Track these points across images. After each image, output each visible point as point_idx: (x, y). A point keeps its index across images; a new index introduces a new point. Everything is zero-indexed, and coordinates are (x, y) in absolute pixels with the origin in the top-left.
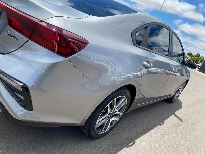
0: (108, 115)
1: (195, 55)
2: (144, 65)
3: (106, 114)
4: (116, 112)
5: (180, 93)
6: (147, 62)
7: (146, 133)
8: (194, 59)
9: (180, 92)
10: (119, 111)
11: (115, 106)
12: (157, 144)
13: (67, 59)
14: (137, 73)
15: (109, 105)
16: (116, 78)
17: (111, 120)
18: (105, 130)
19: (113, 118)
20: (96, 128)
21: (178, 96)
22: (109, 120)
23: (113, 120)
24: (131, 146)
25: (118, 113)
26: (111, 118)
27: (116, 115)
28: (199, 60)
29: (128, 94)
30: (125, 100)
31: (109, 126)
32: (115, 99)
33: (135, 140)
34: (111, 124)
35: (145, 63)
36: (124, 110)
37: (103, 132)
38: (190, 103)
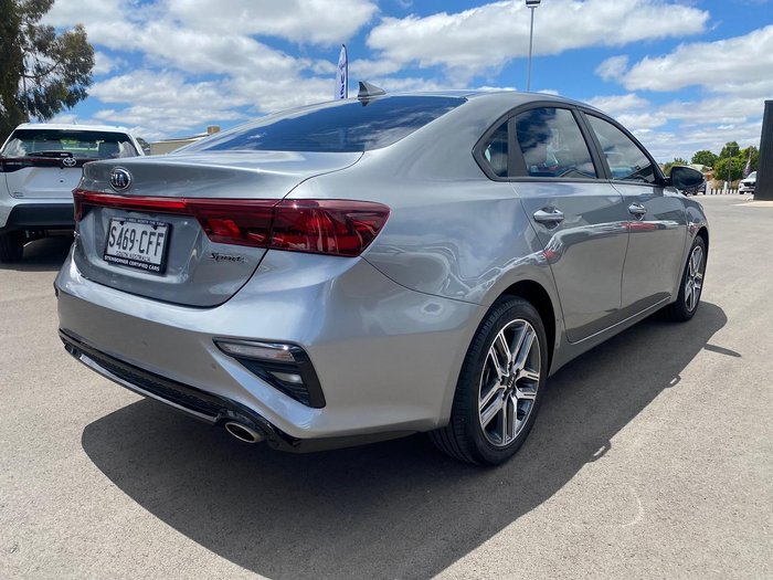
0: (502, 384)
1: (722, 153)
2: (539, 221)
3: (494, 383)
4: (518, 371)
5: (700, 281)
6: (543, 210)
7: (633, 416)
8: (724, 166)
9: (699, 275)
10: (527, 367)
11: (508, 354)
12: (677, 432)
13: (359, 258)
14: (532, 256)
15: (490, 352)
16: (479, 288)
17: (515, 400)
18: (510, 433)
19: (520, 394)
20: (483, 427)
21: (699, 291)
22: (510, 401)
23: (521, 401)
24: (602, 454)
25: (524, 374)
26: (514, 394)
27: (523, 383)
28: (745, 163)
29: (529, 309)
30: (529, 330)
31: (517, 423)
32: (502, 332)
33: (608, 440)
34: (520, 415)
35: (539, 213)
36: (538, 361)
37: (506, 441)
38: (751, 301)
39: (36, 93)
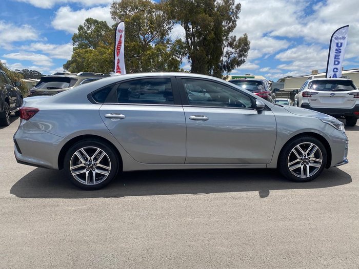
0: (85, 165)
3: (81, 164)
4: (96, 164)
17: (94, 172)
19: (97, 171)
20: (74, 175)
23: (99, 174)
25: (99, 165)
30: (102, 152)
32: (82, 149)
37: (88, 183)
39: (227, 62)
